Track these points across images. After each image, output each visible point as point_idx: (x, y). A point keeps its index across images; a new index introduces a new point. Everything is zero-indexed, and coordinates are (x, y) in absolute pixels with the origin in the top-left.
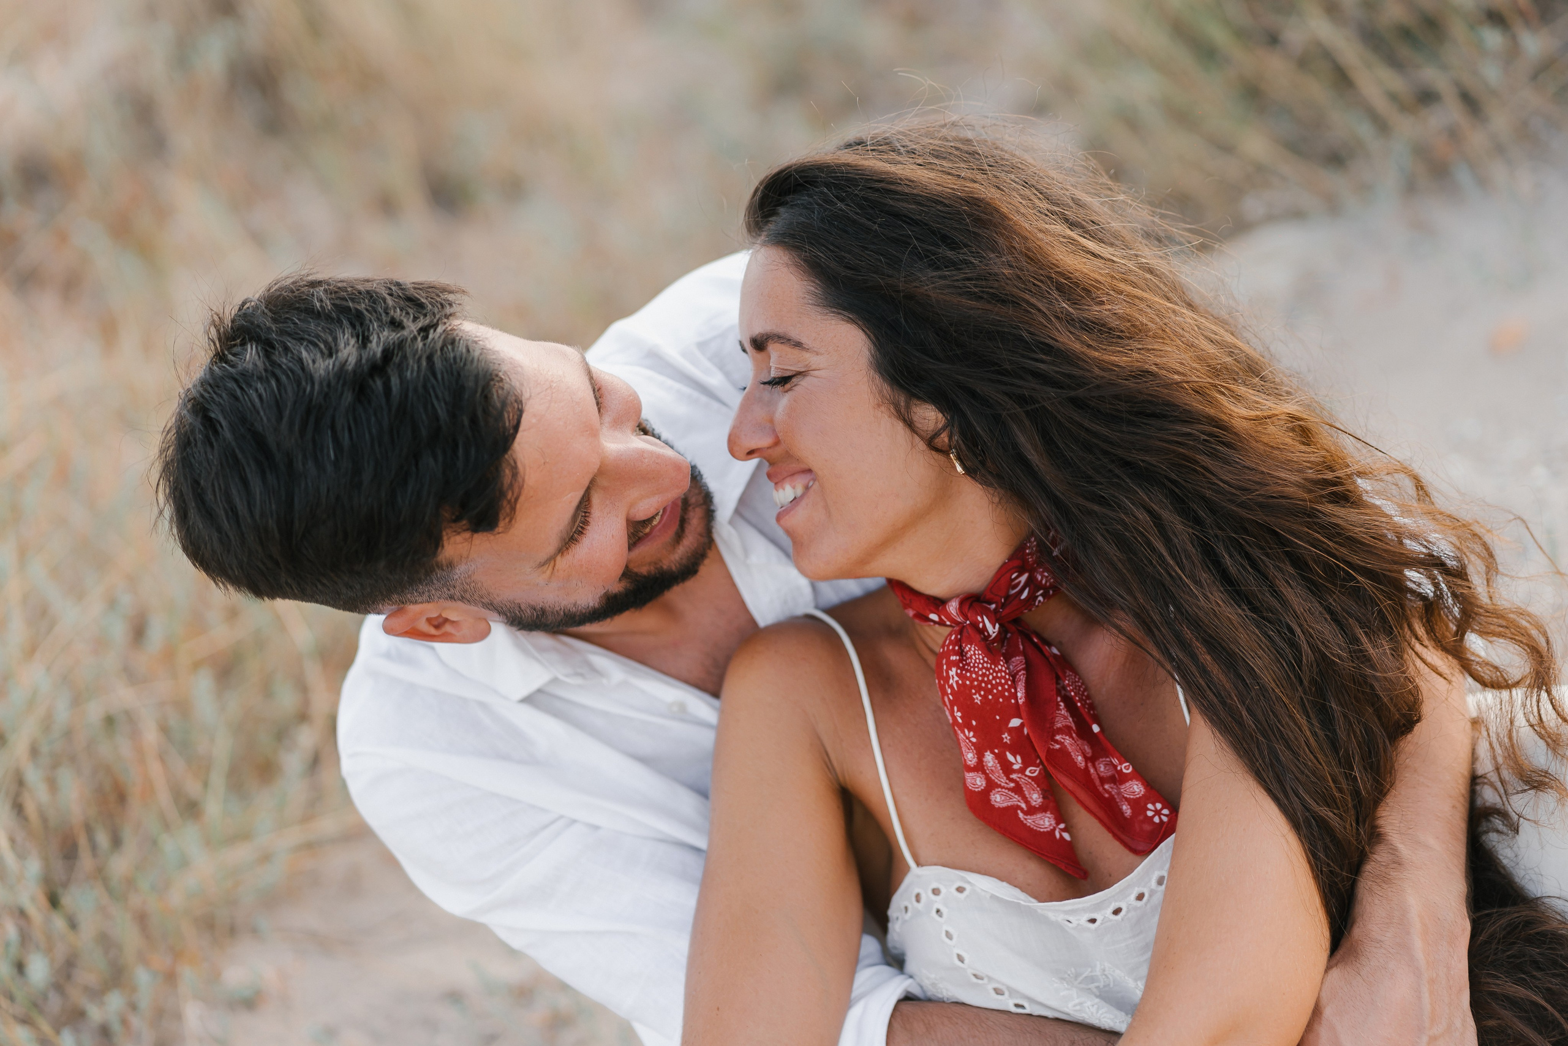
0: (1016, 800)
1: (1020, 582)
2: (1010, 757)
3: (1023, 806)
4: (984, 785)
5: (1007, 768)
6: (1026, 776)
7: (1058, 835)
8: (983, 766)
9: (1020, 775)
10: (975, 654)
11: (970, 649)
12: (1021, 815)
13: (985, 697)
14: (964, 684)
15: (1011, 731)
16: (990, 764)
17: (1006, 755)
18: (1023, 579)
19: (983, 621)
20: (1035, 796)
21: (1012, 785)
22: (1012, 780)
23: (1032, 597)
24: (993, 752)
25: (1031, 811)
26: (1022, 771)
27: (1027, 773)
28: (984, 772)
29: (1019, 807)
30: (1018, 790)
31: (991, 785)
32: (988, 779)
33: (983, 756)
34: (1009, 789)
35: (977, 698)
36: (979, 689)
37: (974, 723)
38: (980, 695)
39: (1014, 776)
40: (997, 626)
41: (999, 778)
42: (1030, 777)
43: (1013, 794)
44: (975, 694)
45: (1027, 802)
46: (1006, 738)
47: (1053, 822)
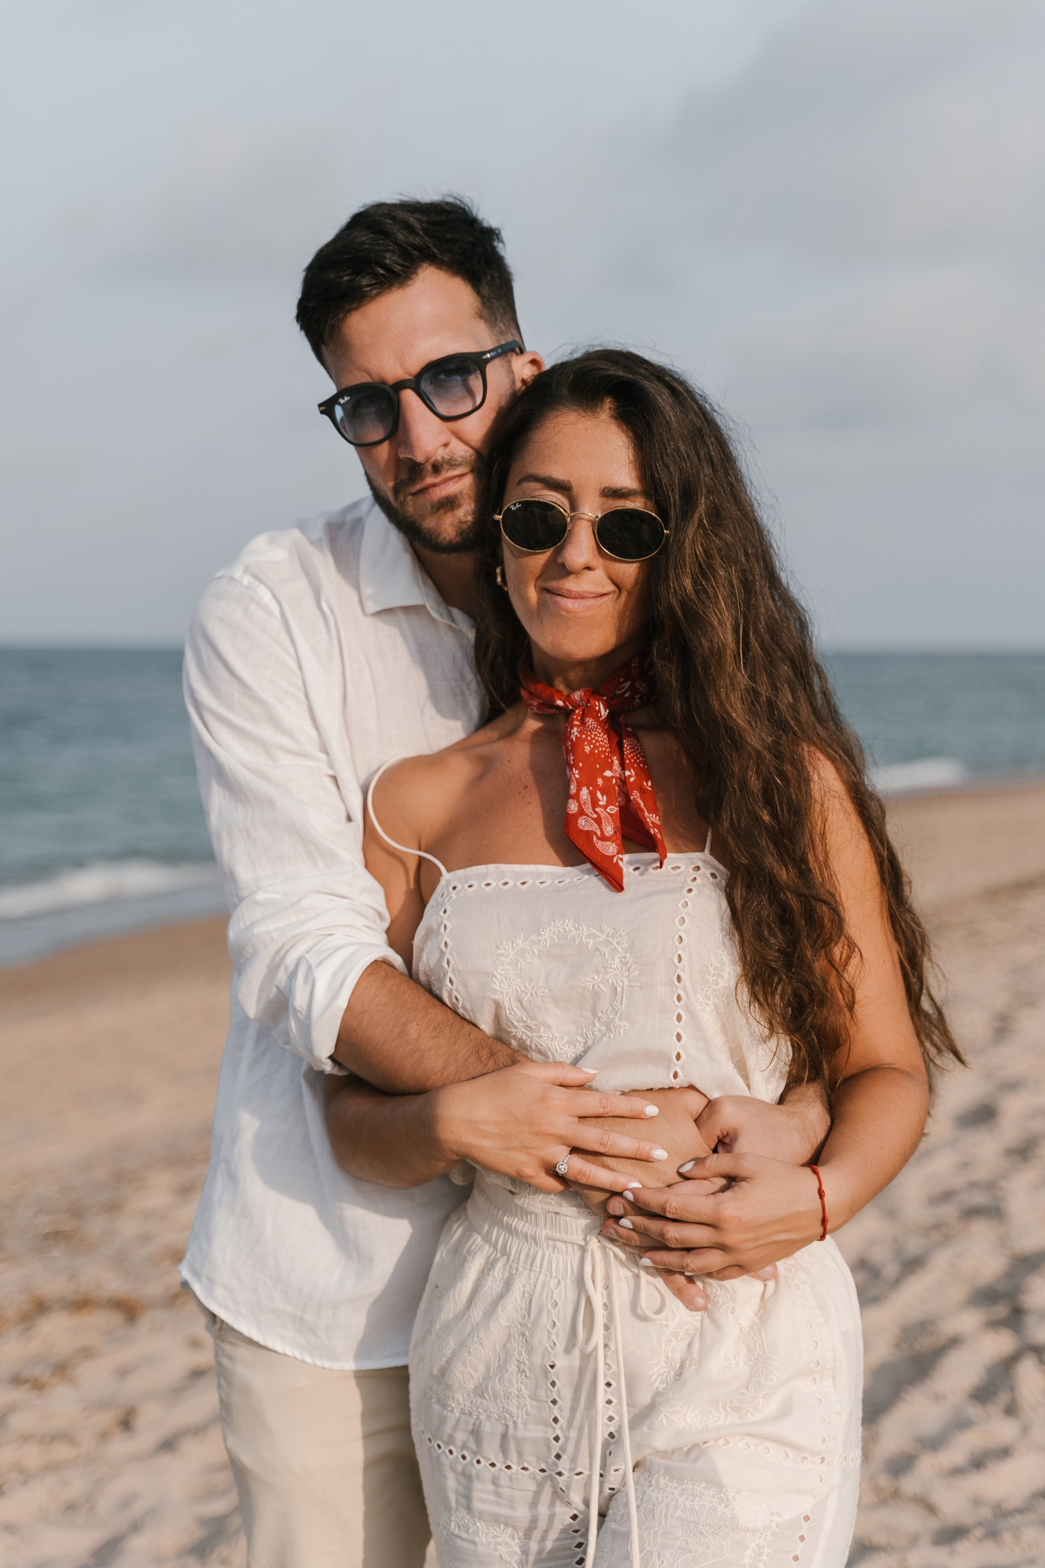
0: (594, 827)
1: (624, 687)
2: (599, 795)
3: (599, 833)
4: (576, 810)
5: (595, 803)
6: (607, 812)
7: (615, 861)
8: (579, 797)
9: (602, 810)
10: (591, 724)
11: (589, 721)
12: (595, 838)
13: (592, 750)
14: (581, 737)
15: (605, 779)
16: (584, 797)
17: (596, 793)
18: (627, 685)
19: (599, 706)
20: (609, 828)
21: (595, 816)
22: (596, 812)
23: (632, 698)
24: (588, 788)
25: (603, 838)
26: (605, 807)
27: (608, 810)
28: (578, 801)
29: (596, 833)
30: (598, 821)
31: (581, 812)
32: (580, 806)
33: (581, 790)
34: (592, 819)
35: (587, 749)
36: (590, 743)
37: (581, 765)
38: (590, 747)
39: (598, 809)
40: (608, 711)
41: (588, 809)
42: (609, 813)
43: (594, 823)
44: (586, 745)
45: (602, 832)
46: (600, 781)
47: (615, 851)
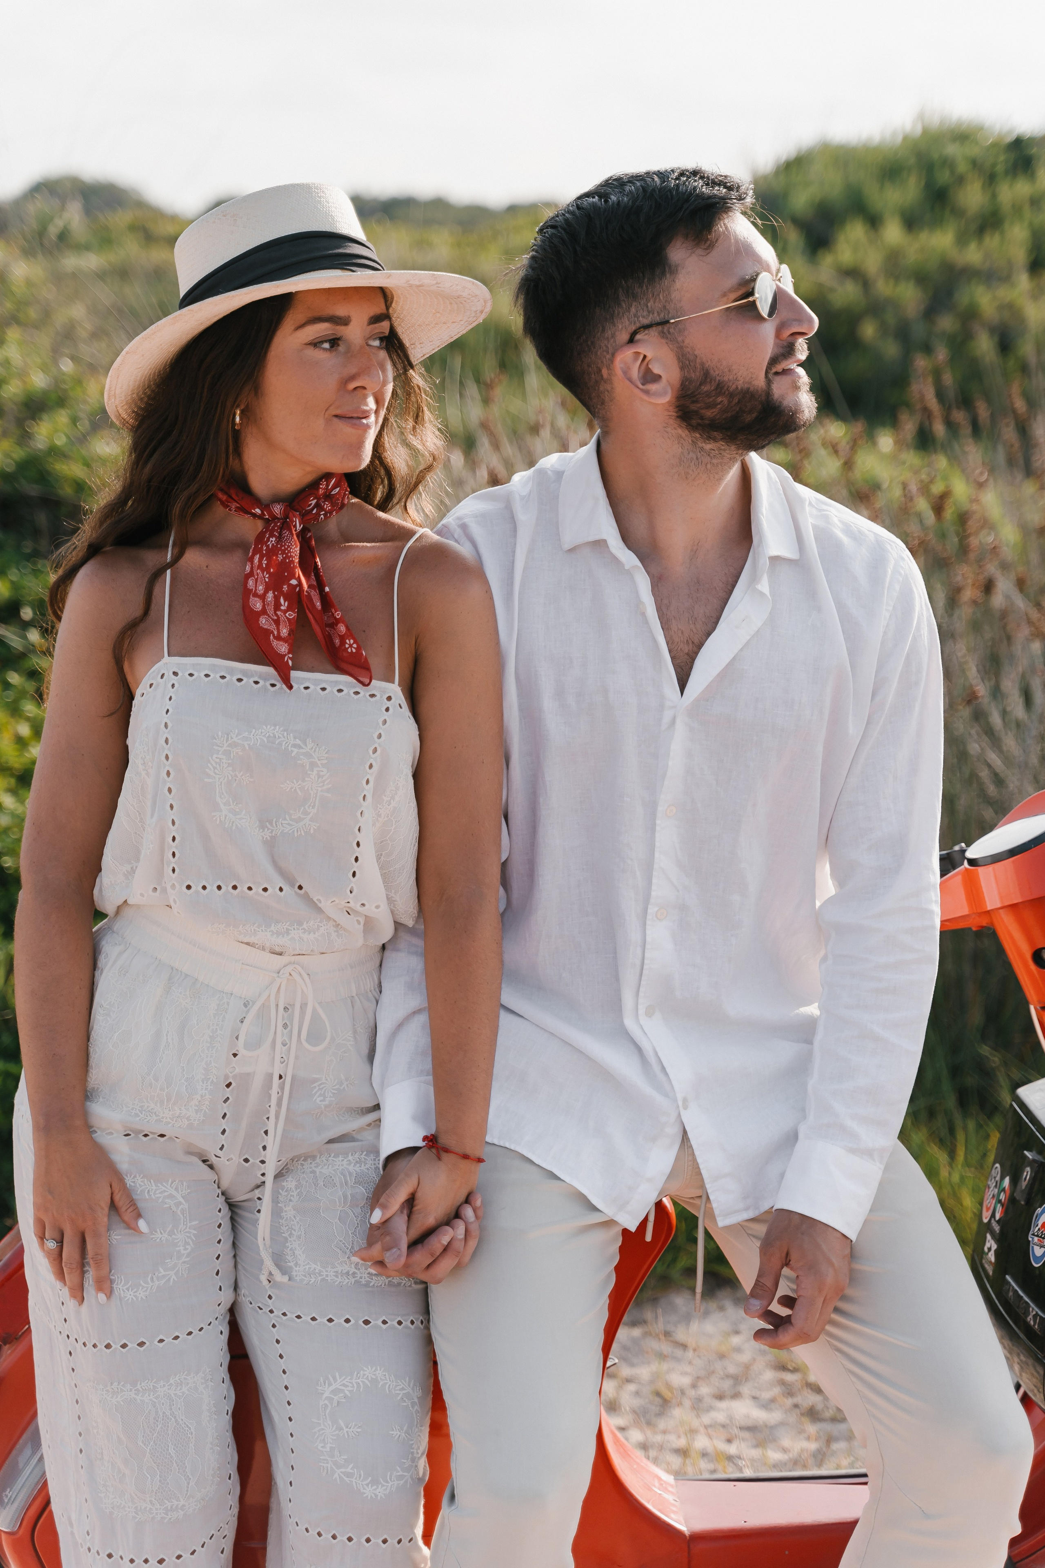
0: (273, 627)
2: (282, 601)
3: (276, 633)
4: (260, 609)
5: (277, 606)
6: (286, 616)
7: (286, 659)
8: (265, 598)
9: (282, 614)
10: (287, 536)
11: (286, 533)
12: (272, 637)
13: (284, 559)
14: (276, 546)
16: (269, 600)
17: (280, 598)
20: (285, 631)
21: (276, 618)
22: (276, 615)
24: (274, 593)
25: (279, 638)
26: (285, 612)
27: (287, 615)
28: (264, 602)
29: (272, 632)
30: (277, 622)
31: (264, 612)
33: (267, 592)
34: (273, 619)
35: (279, 558)
36: (282, 553)
38: (282, 556)
39: (279, 613)
40: (302, 527)
41: (270, 610)
42: (287, 618)
43: (273, 623)
44: (280, 555)
45: (279, 632)
46: (285, 588)
47: (287, 651)
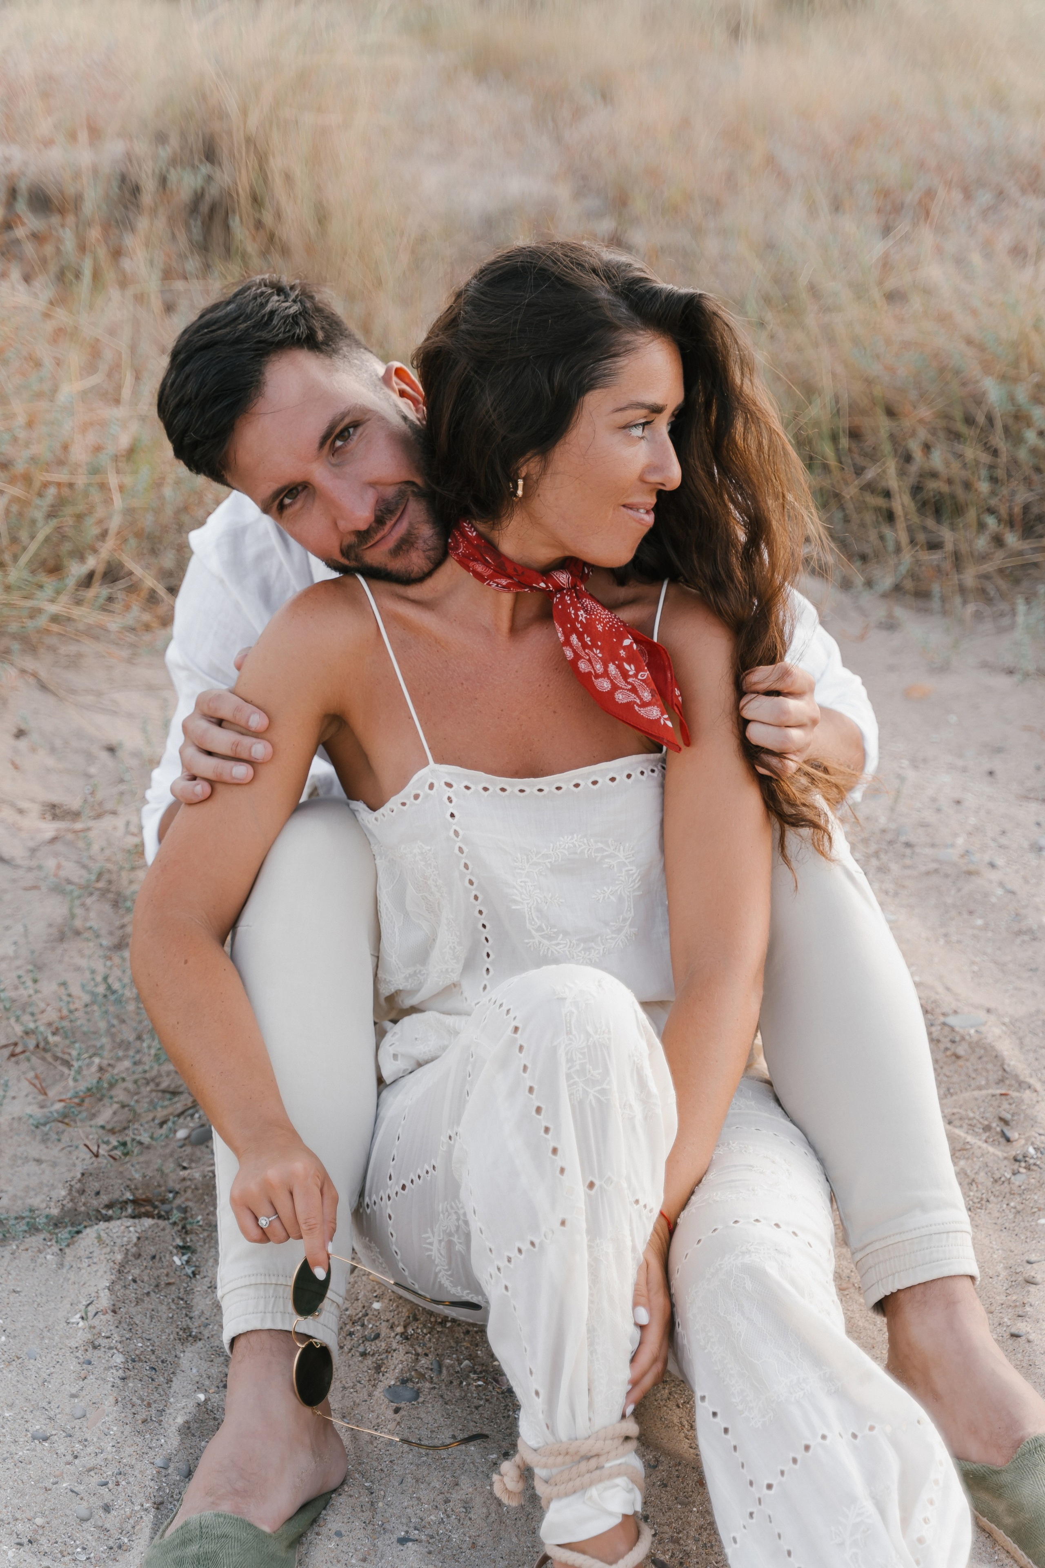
0: (632, 697)
2: (627, 666)
3: (638, 701)
4: (610, 687)
5: (625, 675)
6: (639, 679)
7: (662, 722)
8: (608, 674)
9: (634, 679)
11: (586, 601)
12: (636, 708)
15: (625, 648)
16: (613, 673)
20: (646, 694)
21: (630, 687)
22: (629, 683)
24: (614, 664)
25: (644, 705)
26: (636, 675)
27: (639, 677)
28: (609, 678)
29: (635, 702)
30: (634, 690)
31: (615, 688)
32: (612, 682)
33: (608, 667)
34: (628, 690)
35: (600, 628)
37: (599, 644)
39: (630, 680)
41: (621, 682)
42: (641, 680)
43: (631, 694)
44: (598, 625)
45: (641, 699)
46: (622, 653)
47: (659, 713)
